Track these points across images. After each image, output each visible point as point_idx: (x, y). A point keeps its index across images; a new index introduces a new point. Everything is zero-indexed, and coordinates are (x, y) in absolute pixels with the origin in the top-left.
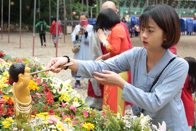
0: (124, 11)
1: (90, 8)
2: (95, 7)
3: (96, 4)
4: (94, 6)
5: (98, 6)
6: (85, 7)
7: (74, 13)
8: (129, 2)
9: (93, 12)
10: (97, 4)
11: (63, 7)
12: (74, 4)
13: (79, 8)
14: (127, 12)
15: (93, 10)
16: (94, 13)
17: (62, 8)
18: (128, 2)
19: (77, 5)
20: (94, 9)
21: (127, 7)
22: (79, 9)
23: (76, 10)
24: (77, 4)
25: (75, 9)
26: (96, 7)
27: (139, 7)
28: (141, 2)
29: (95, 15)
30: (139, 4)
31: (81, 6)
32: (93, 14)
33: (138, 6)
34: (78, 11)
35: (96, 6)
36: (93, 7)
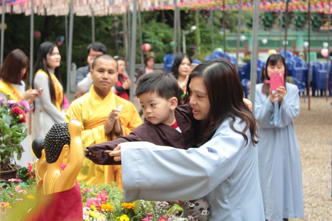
0: (259, 38)
1: (182, 33)
2: (192, 31)
3: (194, 25)
4: (189, 29)
5: (198, 30)
6: (169, 32)
7: (148, 46)
8: (270, 18)
9: (187, 43)
10: (198, 24)
11: (121, 33)
12: (144, 25)
13: (156, 34)
14: (265, 41)
15: (188, 39)
16: (191, 46)
17: (119, 35)
18: (267, 18)
19: (150, 28)
20: (192, 35)
21: (265, 30)
22: (157, 37)
23: (148, 40)
24: (151, 26)
25: (146, 36)
26: (194, 31)
27: (293, 30)
28: (299, 18)
29: (192, 49)
30: (293, 21)
31: (159, 30)
32: (186, 48)
33: (292, 26)
34: (153, 41)
35: (194, 28)
36: (187, 32)
